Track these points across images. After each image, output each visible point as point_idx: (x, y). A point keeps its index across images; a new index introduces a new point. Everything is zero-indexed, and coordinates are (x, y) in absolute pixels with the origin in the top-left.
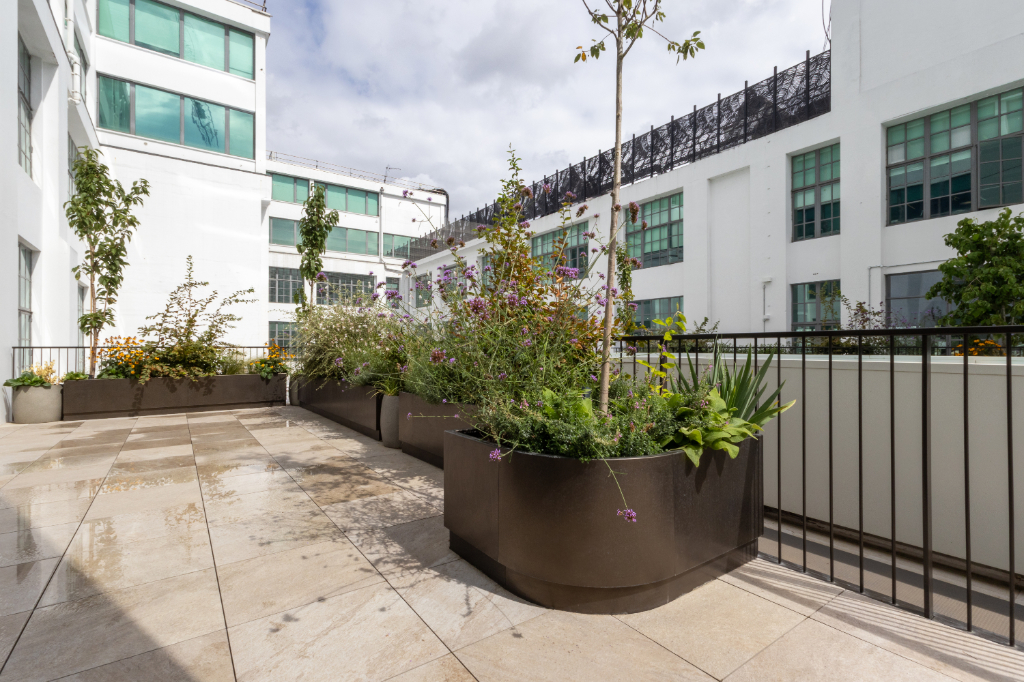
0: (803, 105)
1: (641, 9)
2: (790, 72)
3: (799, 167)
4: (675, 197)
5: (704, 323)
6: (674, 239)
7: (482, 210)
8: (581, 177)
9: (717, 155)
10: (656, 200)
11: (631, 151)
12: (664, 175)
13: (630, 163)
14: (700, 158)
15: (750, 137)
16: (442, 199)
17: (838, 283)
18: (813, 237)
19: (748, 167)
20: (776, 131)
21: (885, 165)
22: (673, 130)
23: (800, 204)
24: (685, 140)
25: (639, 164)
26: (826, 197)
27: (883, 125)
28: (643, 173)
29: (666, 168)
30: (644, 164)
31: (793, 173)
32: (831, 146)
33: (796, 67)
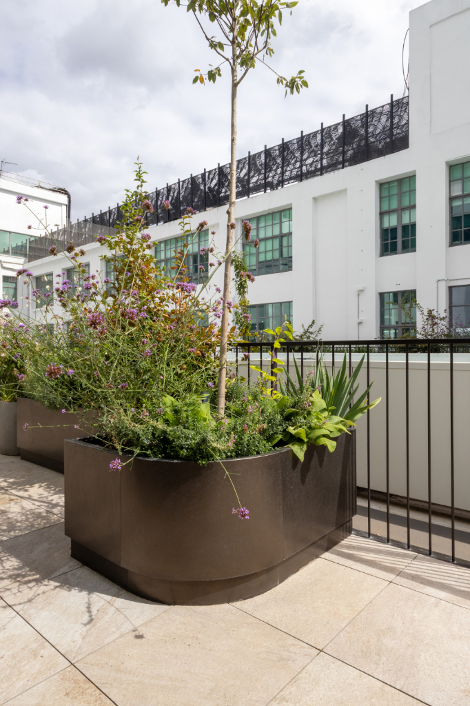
0: (388, 140)
1: (253, 42)
2: (378, 111)
3: (385, 193)
4: (284, 212)
5: (311, 326)
6: (285, 250)
7: (106, 213)
8: (202, 187)
9: (320, 177)
10: (269, 214)
11: (247, 167)
12: (276, 191)
13: (246, 177)
14: (307, 178)
15: (347, 164)
16: (63, 199)
17: (414, 292)
18: (396, 254)
19: (346, 190)
20: (367, 161)
21: (448, 197)
22: (284, 151)
23: (386, 225)
24: (293, 161)
25: (254, 180)
26: (406, 221)
27: (447, 163)
28: (257, 188)
29: (278, 185)
30: (257, 181)
31: (381, 198)
32: (410, 177)
33: (383, 107)
